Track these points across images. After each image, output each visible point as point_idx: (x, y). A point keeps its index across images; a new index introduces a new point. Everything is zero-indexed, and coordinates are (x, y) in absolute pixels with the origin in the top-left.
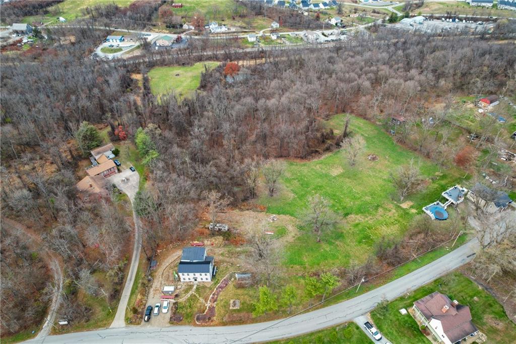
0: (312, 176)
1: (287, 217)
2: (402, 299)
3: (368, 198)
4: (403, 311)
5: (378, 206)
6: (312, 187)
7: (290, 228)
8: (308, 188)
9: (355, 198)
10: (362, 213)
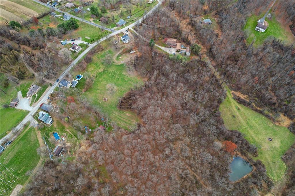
0: (123, 84)
1: (119, 64)
2: (84, 51)
3: (101, 79)
4: (83, 48)
5: (96, 77)
6: (120, 79)
7: (116, 61)
8: (121, 79)
9: (104, 78)
10: (100, 73)
